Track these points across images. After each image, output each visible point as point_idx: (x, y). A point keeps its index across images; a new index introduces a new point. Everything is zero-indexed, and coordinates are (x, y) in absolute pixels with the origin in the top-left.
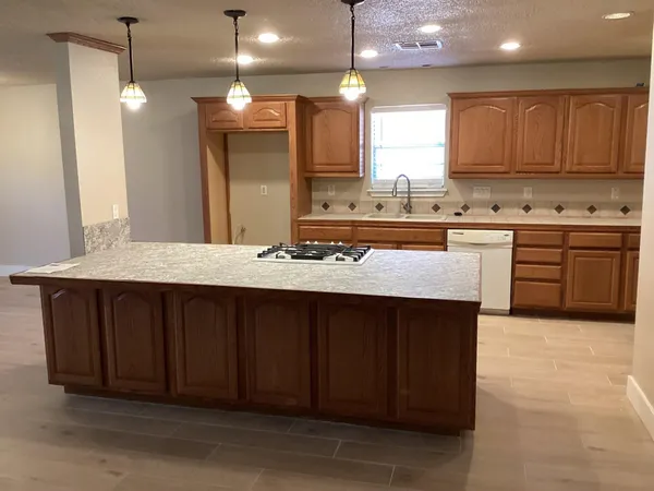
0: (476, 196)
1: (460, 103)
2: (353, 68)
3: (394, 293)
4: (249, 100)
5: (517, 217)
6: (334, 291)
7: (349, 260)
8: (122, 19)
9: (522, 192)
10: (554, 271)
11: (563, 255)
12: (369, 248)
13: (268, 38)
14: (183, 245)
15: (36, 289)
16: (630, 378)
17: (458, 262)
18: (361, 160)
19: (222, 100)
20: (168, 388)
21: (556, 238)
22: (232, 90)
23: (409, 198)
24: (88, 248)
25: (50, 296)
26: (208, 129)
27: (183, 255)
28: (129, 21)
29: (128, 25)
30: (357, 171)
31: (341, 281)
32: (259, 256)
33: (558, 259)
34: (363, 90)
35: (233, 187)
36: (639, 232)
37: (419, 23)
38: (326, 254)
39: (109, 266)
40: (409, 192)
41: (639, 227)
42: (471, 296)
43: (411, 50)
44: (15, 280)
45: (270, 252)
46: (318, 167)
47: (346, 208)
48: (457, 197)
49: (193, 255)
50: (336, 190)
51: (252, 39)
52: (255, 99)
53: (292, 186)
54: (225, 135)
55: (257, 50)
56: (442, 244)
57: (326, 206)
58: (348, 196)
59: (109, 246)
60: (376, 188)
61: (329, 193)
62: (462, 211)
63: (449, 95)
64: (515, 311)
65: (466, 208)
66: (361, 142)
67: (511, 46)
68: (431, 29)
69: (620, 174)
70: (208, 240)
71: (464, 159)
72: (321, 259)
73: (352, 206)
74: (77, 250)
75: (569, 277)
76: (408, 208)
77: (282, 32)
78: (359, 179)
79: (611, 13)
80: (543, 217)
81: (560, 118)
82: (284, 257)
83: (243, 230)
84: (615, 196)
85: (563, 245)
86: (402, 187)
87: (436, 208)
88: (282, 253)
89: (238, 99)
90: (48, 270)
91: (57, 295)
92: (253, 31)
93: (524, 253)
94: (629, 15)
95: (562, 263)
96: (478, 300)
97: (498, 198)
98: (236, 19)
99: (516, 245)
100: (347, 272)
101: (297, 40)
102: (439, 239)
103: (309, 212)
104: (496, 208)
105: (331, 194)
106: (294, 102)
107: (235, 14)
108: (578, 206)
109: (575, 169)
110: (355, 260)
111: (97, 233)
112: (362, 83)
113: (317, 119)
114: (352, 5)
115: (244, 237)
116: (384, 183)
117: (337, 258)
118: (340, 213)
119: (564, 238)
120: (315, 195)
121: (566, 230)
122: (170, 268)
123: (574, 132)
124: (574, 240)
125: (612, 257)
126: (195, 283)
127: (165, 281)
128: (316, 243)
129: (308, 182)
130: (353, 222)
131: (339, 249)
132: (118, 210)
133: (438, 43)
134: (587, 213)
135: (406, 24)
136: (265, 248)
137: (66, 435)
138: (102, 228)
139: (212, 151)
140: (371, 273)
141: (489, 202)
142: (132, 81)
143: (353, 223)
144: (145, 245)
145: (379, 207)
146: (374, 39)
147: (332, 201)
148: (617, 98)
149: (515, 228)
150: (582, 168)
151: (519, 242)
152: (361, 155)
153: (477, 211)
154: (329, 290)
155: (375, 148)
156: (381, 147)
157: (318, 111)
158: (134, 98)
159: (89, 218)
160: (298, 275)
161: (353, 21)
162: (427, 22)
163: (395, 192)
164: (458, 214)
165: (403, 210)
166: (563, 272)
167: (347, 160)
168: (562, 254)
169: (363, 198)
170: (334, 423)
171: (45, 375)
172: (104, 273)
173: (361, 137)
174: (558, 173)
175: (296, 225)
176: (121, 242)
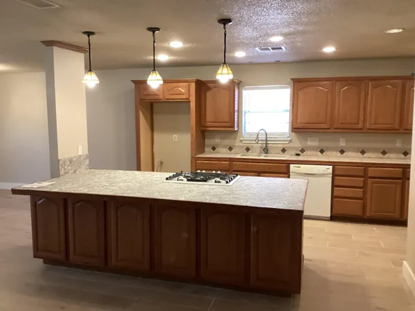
0: (309, 143)
1: (299, 85)
2: (225, 63)
3: (249, 204)
4: (162, 82)
5: (336, 157)
6: (211, 202)
7: (223, 182)
8: (85, 33)
9: (339, 141)
10: (359, 192)
11: (365, 182)
12: (237, 175)
13: (177, 44)
14: (121, 171)
15: (28, 197)
16: (405, 262)
17: (292, 185)
18: (236, 120)
19: (145, 82)
20: (106, 263)
21: (360, 171)
22: (150, 76)
23: (266, 144)
24: (62, 173)
25: (36, 202)
26: (141, 100)
27: (120, 178)
28: (89, 34)
29: (89, 37)
30: (233, 127)
31: (216, 196)
32: (167, 179)
33: (361, 185)
34: (231, 76)
35: (156, 136)
36: (410, 168)
37: (268, 35)
38: (210, 179)
39: (73, 184)
40: (266, 140)
41: (409, 165)
42: (297, 207)
43: (267, 52)
44: (15, 192)
45: (174, 176)
46: (208, 124)
47: (226, 150)
48: (297, 144)
49: (126, 178)
50: (221, 138)
51: (166, 45)
52: (165, 82)
53: (192, 135)
54: (152, 104)
55: (170, 51)
56: (286, 174)
57: (214, 149)
58: (228, 142)
59: (75, 172)
60: (246, 137)
61: (216, 140)
62: (299, 153)
63: (292, 79)
64: (334, 218)
65: (303, 151)
66: (236, 109)
67: (329, 50)
68: (277, 39)
69: (402, 131)
70: (139, 169)
71: (302, 120)
72: (205, 181)
73: (230, 149)
74: (55, 174)
75: (368, 196)
76: (266, 150)
77: (185, 40)
78: (235, 132)
79: (390, 29)
80: (352, 157)
81: (363, 94)
82: (182, 180)
83: (162, 163)
84: (398, 144)
85: (365, 175)
86: (262, 137)
87: (284, 150)
88: (181, 178)
89: (155, 81)
90: (35, 186)
91: (41, 201)
92: (166, 40)
93: (339, 180)
94: (401, 30)
95: (364, 187)
96: (301, 209)
97: (324, 145)
98: (154, 33)
99: (334, 175)
100: (221, 190)
101: (194, 45)
102: (285, 170)
103: (203, 152)
104: (322, 151)
105: (217, 141)
106: (194, 84)
107: (153, 30)
108: (375, 150)
109: (372, 127)
110: (227, 182)
111: (68, 163)
112: (230, 72)
113: (209, 94)
114: (225, 24)
115: (162, 167)
116: (251, 134)
117: (216, 182)
118: (223, 153)
119: (365, 171)
120: (207, 142)
121: (366, 166)
122: (110, 186)
123: (371, 103)
124: (371, 172)
125: (396, 183)
126: (124, 195)
127: (106, 194)
128: (204, 171)
129: (203, 133)
130: (230, 158)
131: (217, 176)
132: (82, 150)
133: (283, 47)
134: (381, 155)
135: (260, 36)
136: (171, 174)
137: (41, 291)
138: (71, 161)
139: (143, 113)
140: (236, 191)
141: (318, 148)
142: (90, 71)
143: (231, 160)
144: (97, 171)
145: (248, 149)
146: (243, 45)
147: (218, 145)
148: (399, 82)
149: (334, 164)
150: (377, 127)
151: (336, 173)
152: (236, 117)
153: (309, 153)
154: (207, 201)
155: (245, 112)
156: (249, 112)
157: (209, 89)
158: (92, 80)
159: (63, 154)
160: (190, 191)
161: (225, 34)
162: (273, 35)
163: (257, 140)
164: (298, 155)
165: (263, 152)
166: (365, 193)
167: (227, 119)
168: (364, 180)
169: (237, 143)
170: (211, 288)
171: (31, 253)
172: (69, 188)
173: (236, 105)
174: (361, 129)
175: (194, 160)
176: (83, 169)
